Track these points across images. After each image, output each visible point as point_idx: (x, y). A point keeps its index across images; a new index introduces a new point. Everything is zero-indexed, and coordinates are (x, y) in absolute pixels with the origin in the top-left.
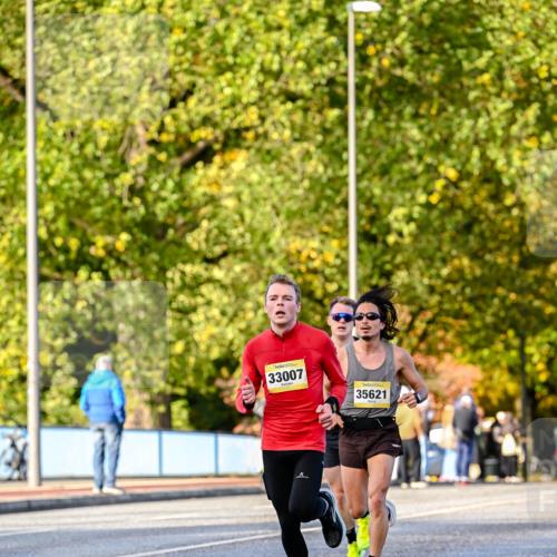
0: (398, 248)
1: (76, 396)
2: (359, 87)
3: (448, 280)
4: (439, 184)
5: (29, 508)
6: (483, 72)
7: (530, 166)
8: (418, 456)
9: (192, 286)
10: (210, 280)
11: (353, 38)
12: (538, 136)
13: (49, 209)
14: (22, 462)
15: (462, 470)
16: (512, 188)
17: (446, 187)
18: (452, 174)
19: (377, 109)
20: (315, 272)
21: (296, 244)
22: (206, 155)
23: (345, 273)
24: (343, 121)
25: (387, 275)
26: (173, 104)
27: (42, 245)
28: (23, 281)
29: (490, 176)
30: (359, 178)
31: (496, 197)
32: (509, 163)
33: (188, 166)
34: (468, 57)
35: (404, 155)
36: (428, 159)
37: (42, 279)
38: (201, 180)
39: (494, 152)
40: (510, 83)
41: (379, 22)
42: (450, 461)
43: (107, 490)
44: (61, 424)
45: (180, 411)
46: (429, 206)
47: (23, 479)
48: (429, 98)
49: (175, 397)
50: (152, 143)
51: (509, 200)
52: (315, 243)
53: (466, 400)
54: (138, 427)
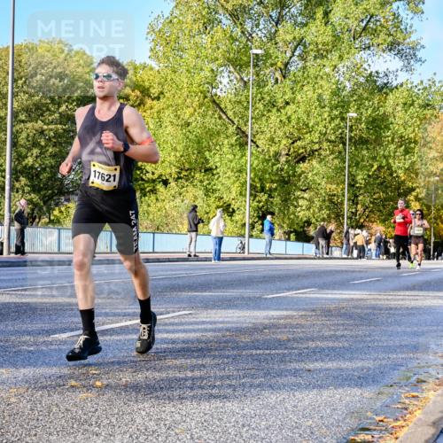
0: (361, 188)
1: (262, 231)
2: (350, 139)
3: (375, 199)
4: (373, 170)
5: (244, 259)
6: (388, 137)
7: (401, 165)
8: (364, 250)
9: (297, 198)
10: (303, 198)
11: (349, 124)
12: (405, 156)
13: (252, 175)
14: (244, 248)
15: (378, 256)
16: (396, 172)
17: (375, 171)
18: (375, 167)
19: (355, 146)
20: (334, 195)
21: (329, 186)
22: (303, 159)
23: (344, 196)
24: (345, 150)
25: (357, 197)
26: (293, 143)
27: (251, 185)
28: (245, 196)
29: (390, 168)
30: (349, 166)
31: (391, 174)
32: (394, 163)
33: (298, 162)
34: (384, 132)
35: (363, 160)
36: (370, 162)
37: (251, 195)
38: (303, 166)
39: (390, 161)
40: (396, 140)
41: (357, 119)
42: (374, 252)
43: (268, 256)
44: (257, 237)
45: (293, 236)
46: (369, 176)
47: (244, 253)
48: (371, 144)
49: (291, 232)
50: (287, 154)
51: (395, 175)
52: (335, 186)
53: (378, 234)
54: (280, 240)
